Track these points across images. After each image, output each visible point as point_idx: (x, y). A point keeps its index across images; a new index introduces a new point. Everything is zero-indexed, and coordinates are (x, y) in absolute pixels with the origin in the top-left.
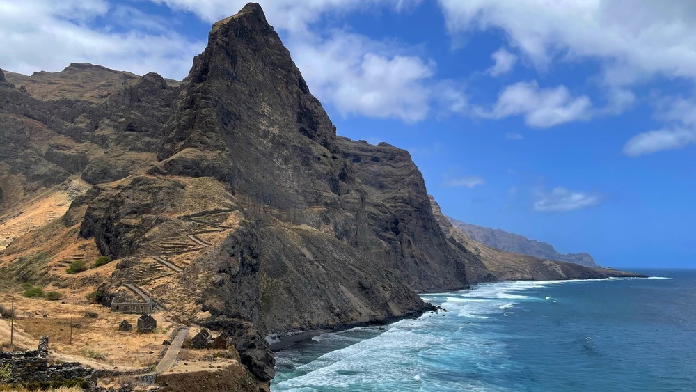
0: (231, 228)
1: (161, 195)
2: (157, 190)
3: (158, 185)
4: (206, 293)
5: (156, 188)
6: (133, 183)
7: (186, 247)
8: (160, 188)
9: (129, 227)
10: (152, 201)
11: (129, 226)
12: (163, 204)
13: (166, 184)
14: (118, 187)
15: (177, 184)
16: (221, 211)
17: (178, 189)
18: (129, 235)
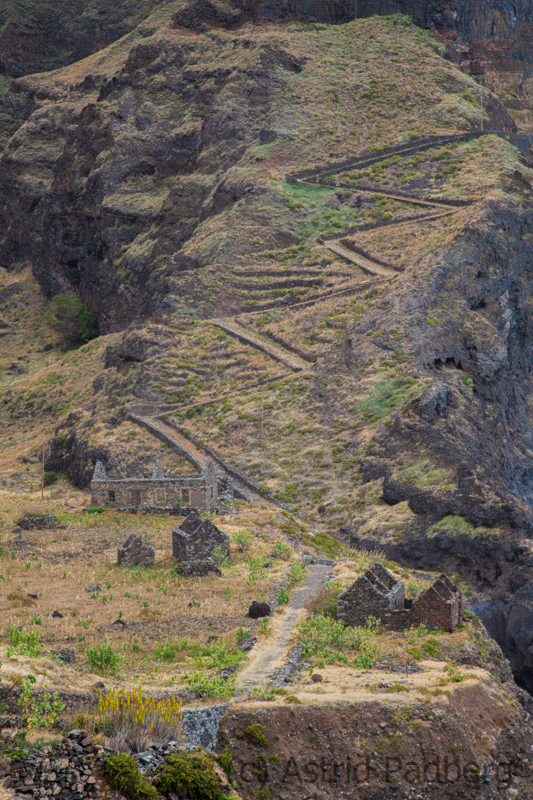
0: (469, 203)
1: (227, 103)
2: (210, 84)
3: (212, 67)
4: (394, 442)
5: (208, 75)
6: (131, 66)
7: (319, 283)
8: (221, 77)
9: (134, 222)
10: (198, 124)
11: (133, 219)
12: (234, 133)
13: (240, 59)
14: (88, 84)
15: (275, 56)
16: (434, 141)
17: (281, 72)
18: (137, 250)
